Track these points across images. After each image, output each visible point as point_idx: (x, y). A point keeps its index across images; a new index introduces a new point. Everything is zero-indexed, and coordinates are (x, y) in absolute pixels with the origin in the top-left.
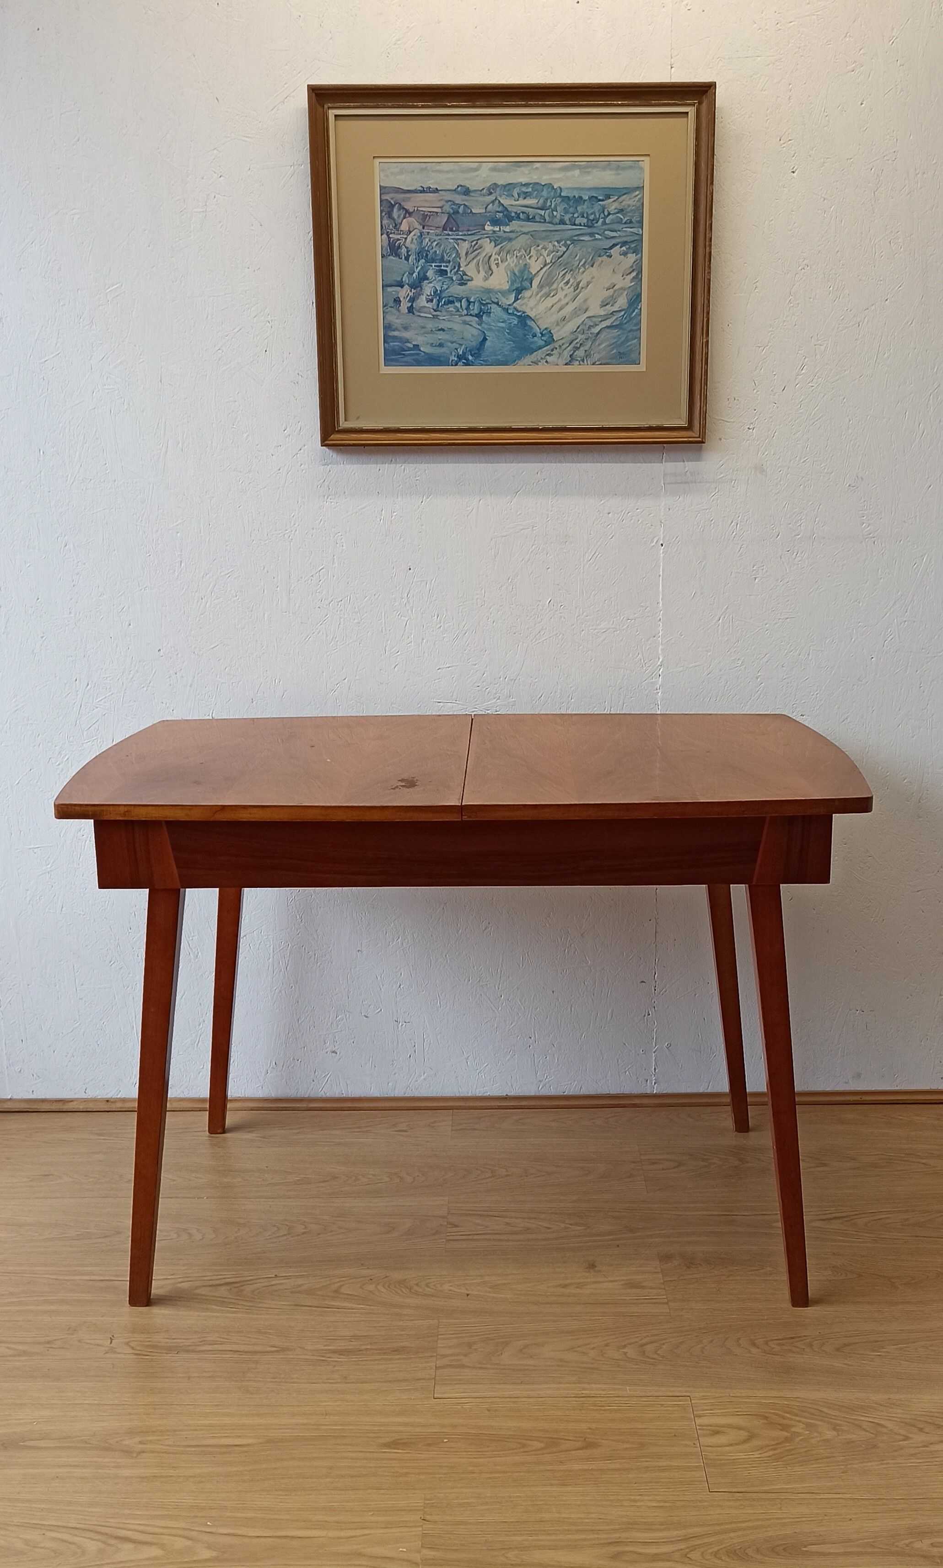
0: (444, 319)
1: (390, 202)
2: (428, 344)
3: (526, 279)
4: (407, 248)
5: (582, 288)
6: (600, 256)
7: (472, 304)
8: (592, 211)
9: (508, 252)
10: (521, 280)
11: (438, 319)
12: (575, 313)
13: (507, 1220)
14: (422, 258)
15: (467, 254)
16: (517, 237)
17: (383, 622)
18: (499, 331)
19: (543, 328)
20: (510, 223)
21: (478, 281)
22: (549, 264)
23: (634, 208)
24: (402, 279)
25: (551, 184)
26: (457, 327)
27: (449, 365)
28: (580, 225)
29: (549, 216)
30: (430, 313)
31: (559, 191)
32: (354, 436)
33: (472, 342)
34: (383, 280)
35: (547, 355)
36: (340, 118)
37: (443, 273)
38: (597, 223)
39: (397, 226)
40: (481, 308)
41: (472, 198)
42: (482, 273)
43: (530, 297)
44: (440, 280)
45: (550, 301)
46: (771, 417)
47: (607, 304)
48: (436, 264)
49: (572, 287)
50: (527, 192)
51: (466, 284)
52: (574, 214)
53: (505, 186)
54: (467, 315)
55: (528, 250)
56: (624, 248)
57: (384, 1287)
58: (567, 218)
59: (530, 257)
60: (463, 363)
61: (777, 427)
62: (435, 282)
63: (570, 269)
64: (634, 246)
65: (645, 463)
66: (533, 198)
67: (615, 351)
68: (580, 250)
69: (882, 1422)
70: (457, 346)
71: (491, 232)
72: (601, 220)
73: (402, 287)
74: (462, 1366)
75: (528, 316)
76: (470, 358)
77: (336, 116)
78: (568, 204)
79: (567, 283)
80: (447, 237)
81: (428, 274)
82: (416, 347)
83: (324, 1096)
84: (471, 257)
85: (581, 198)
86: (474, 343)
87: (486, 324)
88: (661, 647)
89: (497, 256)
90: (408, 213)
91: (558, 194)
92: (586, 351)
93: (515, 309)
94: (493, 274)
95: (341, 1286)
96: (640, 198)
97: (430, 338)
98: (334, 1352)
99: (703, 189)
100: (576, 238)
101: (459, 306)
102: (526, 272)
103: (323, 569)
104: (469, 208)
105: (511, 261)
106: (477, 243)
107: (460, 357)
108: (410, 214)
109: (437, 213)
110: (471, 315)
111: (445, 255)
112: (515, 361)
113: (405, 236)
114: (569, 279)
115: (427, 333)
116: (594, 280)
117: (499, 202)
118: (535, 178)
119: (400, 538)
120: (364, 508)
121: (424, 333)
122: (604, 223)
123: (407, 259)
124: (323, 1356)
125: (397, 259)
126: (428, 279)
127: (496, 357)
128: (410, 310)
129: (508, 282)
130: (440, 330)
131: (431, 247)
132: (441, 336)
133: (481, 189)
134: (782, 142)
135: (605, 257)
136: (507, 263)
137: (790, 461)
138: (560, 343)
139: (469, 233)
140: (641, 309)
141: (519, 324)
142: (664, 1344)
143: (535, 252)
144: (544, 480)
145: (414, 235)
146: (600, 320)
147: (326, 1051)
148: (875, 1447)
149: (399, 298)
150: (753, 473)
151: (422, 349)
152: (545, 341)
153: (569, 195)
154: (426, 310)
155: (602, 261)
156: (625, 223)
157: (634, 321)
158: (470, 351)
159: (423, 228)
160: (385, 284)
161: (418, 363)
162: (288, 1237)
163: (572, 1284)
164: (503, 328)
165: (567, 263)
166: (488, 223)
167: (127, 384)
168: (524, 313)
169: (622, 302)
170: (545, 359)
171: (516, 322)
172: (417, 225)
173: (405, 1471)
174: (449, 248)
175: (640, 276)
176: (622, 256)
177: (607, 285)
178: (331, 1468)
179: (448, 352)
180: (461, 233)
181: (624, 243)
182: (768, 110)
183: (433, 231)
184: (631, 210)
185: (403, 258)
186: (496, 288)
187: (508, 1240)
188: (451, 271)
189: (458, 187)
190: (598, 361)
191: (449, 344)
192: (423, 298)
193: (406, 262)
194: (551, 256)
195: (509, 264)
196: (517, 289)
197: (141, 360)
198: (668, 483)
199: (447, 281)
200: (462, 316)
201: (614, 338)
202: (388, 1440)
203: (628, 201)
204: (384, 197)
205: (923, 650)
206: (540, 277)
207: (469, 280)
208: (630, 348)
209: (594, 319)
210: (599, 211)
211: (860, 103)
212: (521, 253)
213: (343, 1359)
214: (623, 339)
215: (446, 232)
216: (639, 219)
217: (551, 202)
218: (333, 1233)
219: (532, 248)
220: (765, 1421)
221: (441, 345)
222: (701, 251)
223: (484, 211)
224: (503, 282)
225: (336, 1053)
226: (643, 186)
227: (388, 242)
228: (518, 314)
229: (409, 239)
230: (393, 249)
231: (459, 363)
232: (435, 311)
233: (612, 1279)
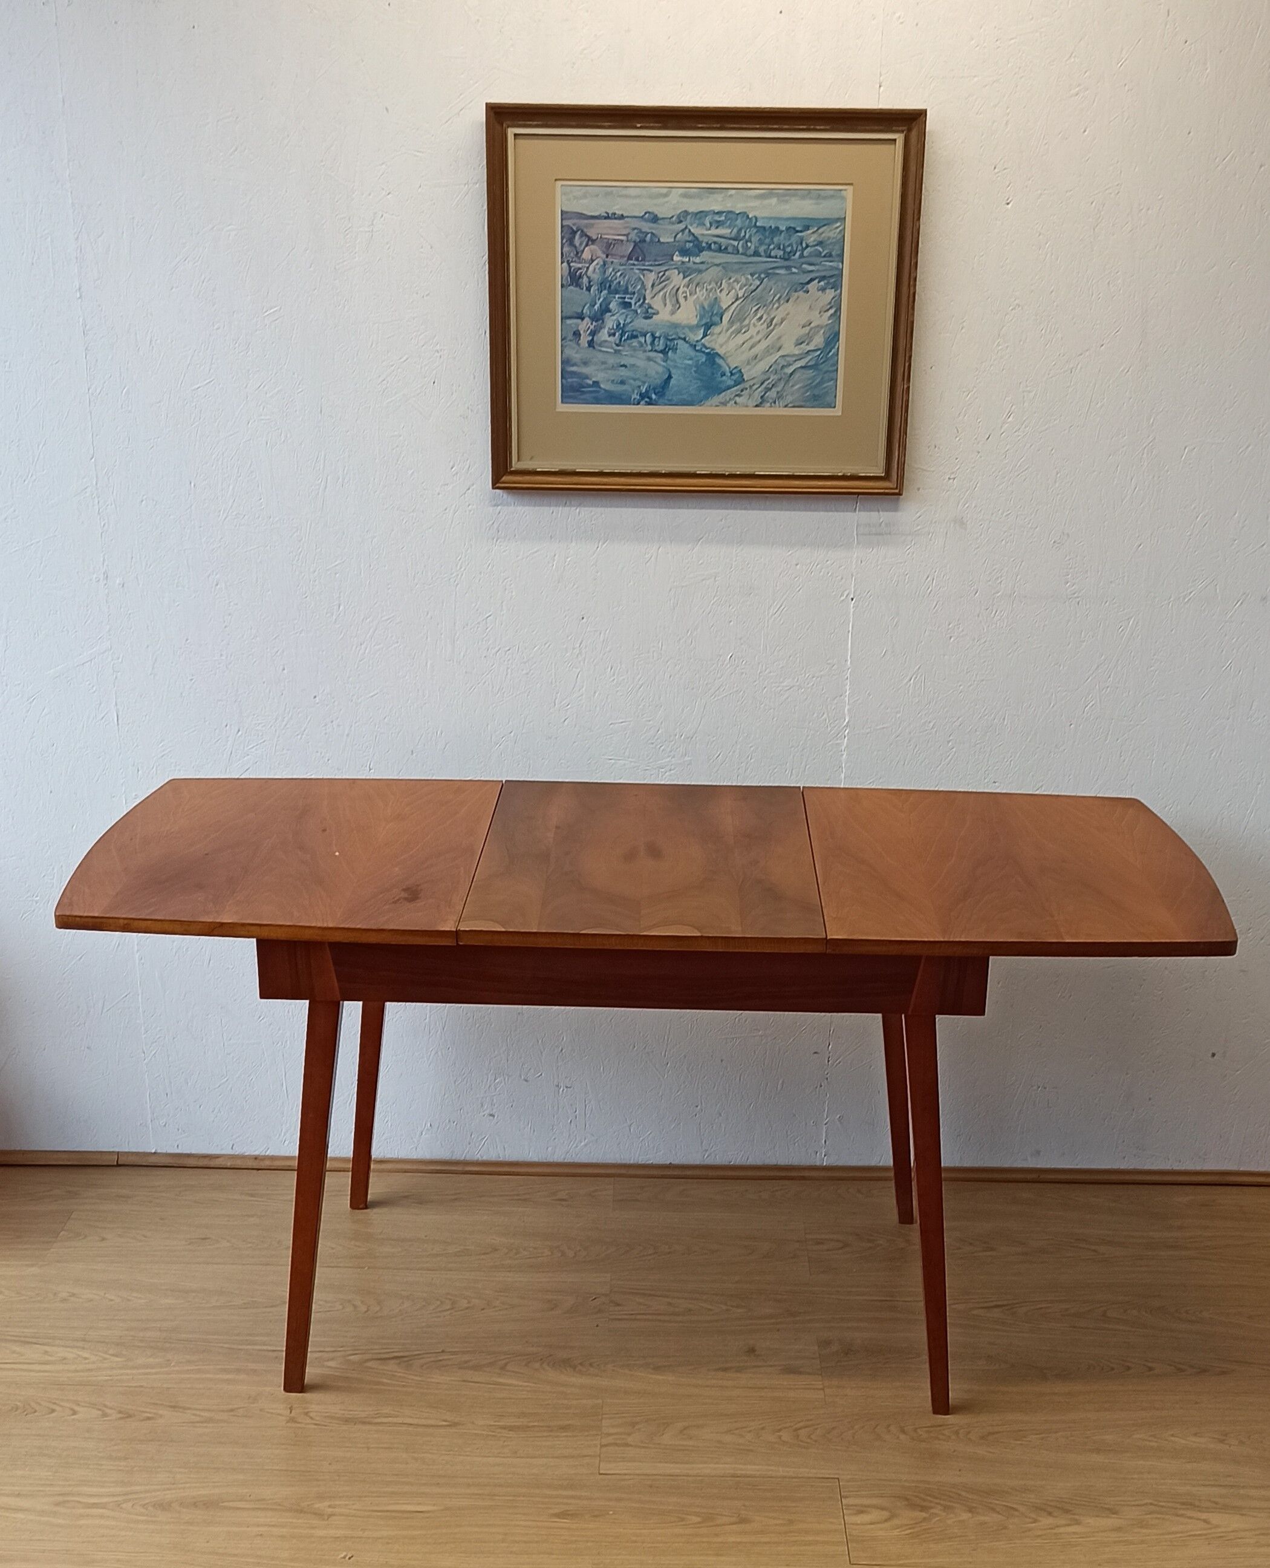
0: (625, 355)
1: (572, 228)
2: (608, 381)
3: (716, 314)
4: (589, 278)
5: (776, 325)
6: (796, 291)
7: (657, 340)
8: (789, 242)
9: (698, 285)
10: (710, 314)
11: (621, 354)
12: (768, 351)
13: (669, 1300)
14: (605, 289)
15: (653, 285)
16: (707, 269)
17: (553, 674)
18: (685, 369)
19: (732, 368)
20: (701, 254)
21: (664, 315)
22: (741, 298)
23: (834, 240)
24: (582, 311)
25: (745, 213)
26: (641, 363)
27: (630, 404)
28: (776, 257)
29: (743, 246)
30: (612, 348)
31: (754, 221)
32: (527, 478)
33: (655, 379)
34: (562, 312)
35: (737, 395)
36: (521, 136)
37: (627, 305)
38: (794, 255)
39: (578, 254)
40: (666, 345)
41: (660, 226)
42: (669, 307)
43: (720, 333)
44: (623, 313)
45: (741, 339)
46: (973, 468)
47: (801, 344)
48: (620, 296)
49: (766, 324)
50: (719, 221)
51: (652, 317)
52: (769, 245)
53: (697, 214)
54: (651, 350)
55: (719, 284)
56: (822, 283)
57: (548, 1365)
58: (761, 249)
59: (721, 291)
60: (646, 402)
61: (980, 478)
62: (618, 314)
63: (762, 303)
64: (833, 281)
65: (837, 511)
66: (727, 227)
67: (808, 394)
68: (775, 284)
69: (1015, 1506)
70: (640, 384)
71: (680, 263)
72: (798, 254)
73: (583, 319)
74: (627, 1445)
75: (717, 353)
76: (654, 396)
77: (516, 135)
78: (763, 235)
79: (760, 318)
80: (632, 267)
81: (611, 306)
82: (596, 384)
83: (480, 1159)
84: (657, 288)
85: (777, 228)
86: (659, 382)
87: (672, 361)
88: (847, 708)
89: (685, 289)
90: (591, 241)
91: (753, 223)
92: (778, 392)
93: (704, 346)
94: (681, 308)
95: (506, 1364)
96: (841, 231)
97: (611, 375)
98: (504, 1427)
99: (909, 224)
100: (771, 271)
101: (643, 341)
102: (717, 306)
103: (490, 616)
104: (656, 237)
105: (701, 294)
106: (664, 275)
107: (642, 396)
108: (593, 241)
109: (622, 241)
110: (656, 351)
111: (630, 287)
112: (701, 402)
113: (587, 265)
114: (762, 315)
115: (608, 369)
116: (789, 316)
117: (690, 231)
118: (728, 206)
119: (573, 585)
120: (536, 552)
121: (605, 369)
122: (801, 256)
123: (589, 289)
124: (493, 1432)
125: (578, 289)
126: (610, 311)
127: (681, 397)
128: (591, 344)
129: (697, 316)
130: (622, 366)
131: (614, 278)
132: (623, 372)
133: (671, 216)
134: (996, 170)
135: (801, 293)
136: (695, 296)
137: (992, 514)
138: (751, 383)
139: (657, 263)
140: (838, 348)
141: (707, 362)
142: (816, 1429)
143: (727, 285)
144: (729, 527)
145: (597, 264)
146: (794, 359)
147: (483, 1114)
148: (1005, 1528)
149: (578, 331)
150: (952, 525)
151: (602, 386)
152: (735, 381)
153: (765, 225)
154: (606, 344)
155: (798, 297)
156: (825, 256)
157: (831, 362)
158: (654, 389)
159: (607, 257)
160: (564, 314)
161: (597, 401)
162: (452, 1311)
163: (731, 1368)
164: (689, 365)
165: (761, 298)
166: (677, 253)
167: (285, 414)
168: (713, 349)
169: (818, 341)
170: (733, 399)
171: (704, 360)
172: (600, 253)
173: (574, 1539)
174: (634, 279)
175: (838, 313)
176: (820, 292)
177: (802, 323)
178: (506, 1534)
179: (630, 390)
180: (647, 263)
181: (822, 278)
182: (982, 135)
183: (615, 261)
184: (831, 243)
185: (585, 288)
186: (683, 323)
187: (670, 1321)
188: (635, 304)
189: (646, 213)
190: (791, 403)
191: (632, 381)
192: (606, 331)
193: (588, 292)
194: (744, 289)
195: (698, 297)
196: (706, 324)
197: (300, 390)
198: (863, 534)
199: (631, 313)
200: (645, 351)
201: (809, 379)
202: (556, 1511)
203: (829, 233)
204: (565, 223)
205: (1125, 718)
206: (731, 311)
207: (654, 314)
208: (826, 390)
209: (788, 359)
210: (796, 243)
211: (1083, 130)
212: (711, 286)
213: (511, 1434)
214: (818, 381)
215: (631, 262)
216: (839, 252)
217: (745, 232)
218: (497, 1309)
219: (724, 281)
220: (906, 1503)
221: (622, 382)
222: (905, 289)
223: (673, 240)
224: (691, 316)
225: (494, 1116)
226: (845, 218)
227: (568, 271)
228: (707, 351)
229: (591, 268)
230: (574, 279)
231: (641, 403)
232: (617, 345)
233: (771, 1363)
